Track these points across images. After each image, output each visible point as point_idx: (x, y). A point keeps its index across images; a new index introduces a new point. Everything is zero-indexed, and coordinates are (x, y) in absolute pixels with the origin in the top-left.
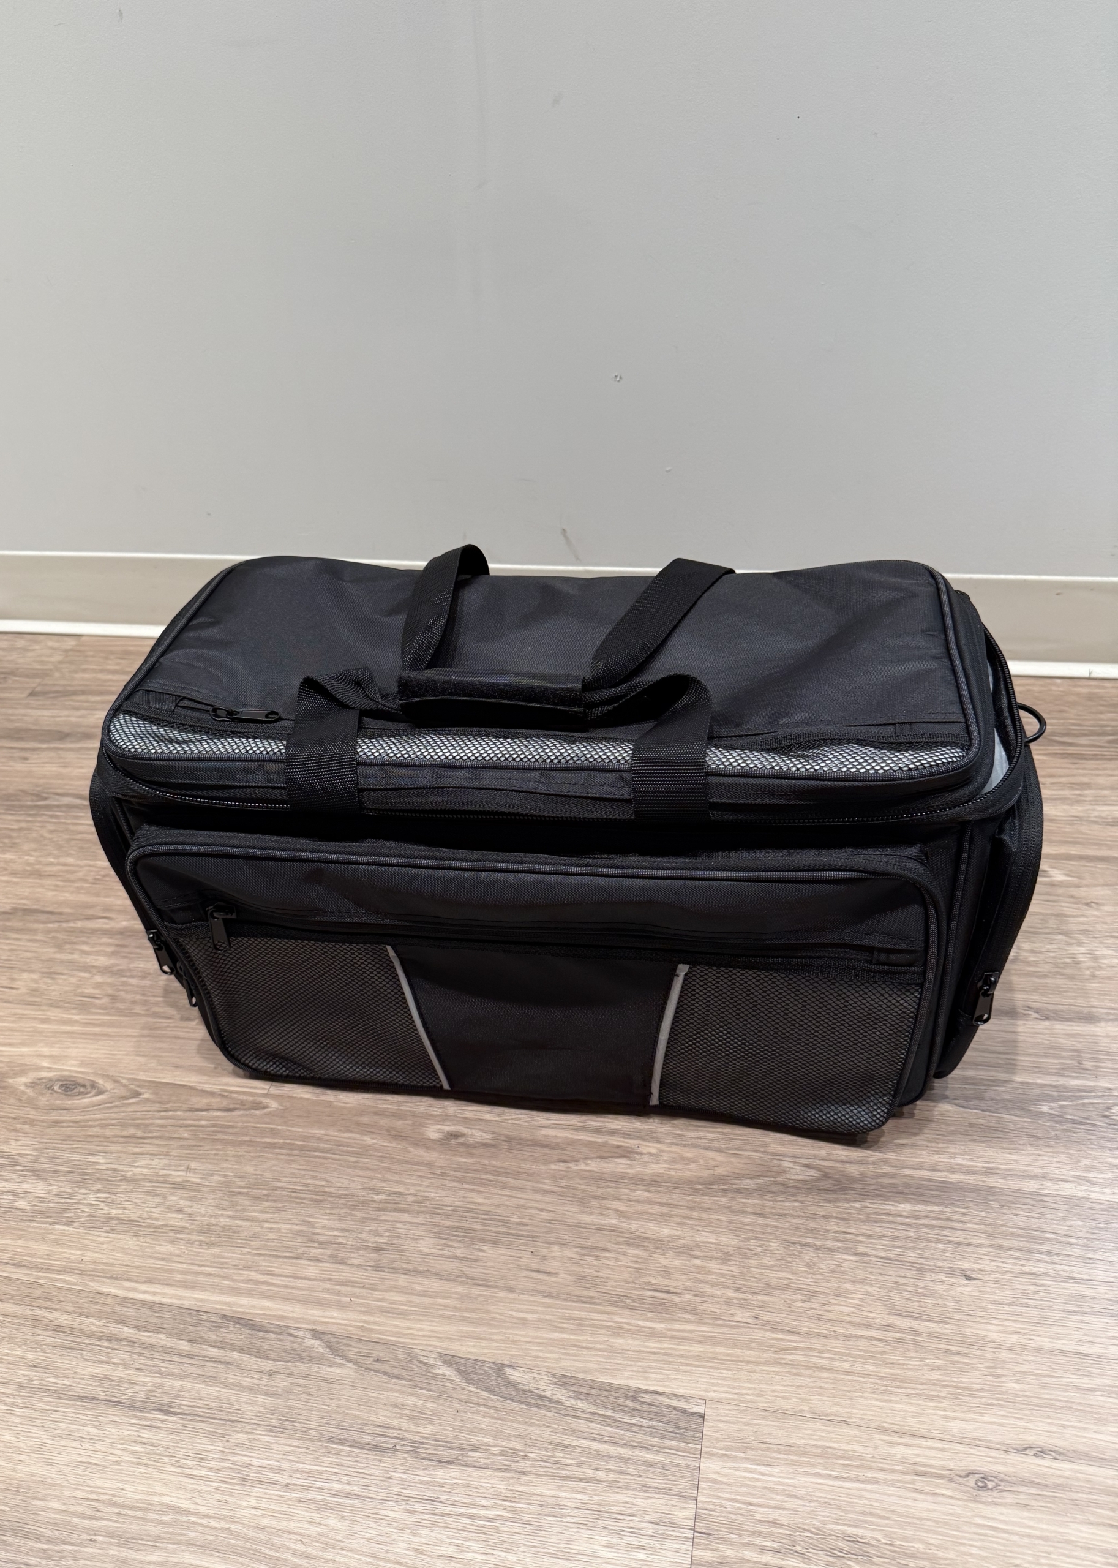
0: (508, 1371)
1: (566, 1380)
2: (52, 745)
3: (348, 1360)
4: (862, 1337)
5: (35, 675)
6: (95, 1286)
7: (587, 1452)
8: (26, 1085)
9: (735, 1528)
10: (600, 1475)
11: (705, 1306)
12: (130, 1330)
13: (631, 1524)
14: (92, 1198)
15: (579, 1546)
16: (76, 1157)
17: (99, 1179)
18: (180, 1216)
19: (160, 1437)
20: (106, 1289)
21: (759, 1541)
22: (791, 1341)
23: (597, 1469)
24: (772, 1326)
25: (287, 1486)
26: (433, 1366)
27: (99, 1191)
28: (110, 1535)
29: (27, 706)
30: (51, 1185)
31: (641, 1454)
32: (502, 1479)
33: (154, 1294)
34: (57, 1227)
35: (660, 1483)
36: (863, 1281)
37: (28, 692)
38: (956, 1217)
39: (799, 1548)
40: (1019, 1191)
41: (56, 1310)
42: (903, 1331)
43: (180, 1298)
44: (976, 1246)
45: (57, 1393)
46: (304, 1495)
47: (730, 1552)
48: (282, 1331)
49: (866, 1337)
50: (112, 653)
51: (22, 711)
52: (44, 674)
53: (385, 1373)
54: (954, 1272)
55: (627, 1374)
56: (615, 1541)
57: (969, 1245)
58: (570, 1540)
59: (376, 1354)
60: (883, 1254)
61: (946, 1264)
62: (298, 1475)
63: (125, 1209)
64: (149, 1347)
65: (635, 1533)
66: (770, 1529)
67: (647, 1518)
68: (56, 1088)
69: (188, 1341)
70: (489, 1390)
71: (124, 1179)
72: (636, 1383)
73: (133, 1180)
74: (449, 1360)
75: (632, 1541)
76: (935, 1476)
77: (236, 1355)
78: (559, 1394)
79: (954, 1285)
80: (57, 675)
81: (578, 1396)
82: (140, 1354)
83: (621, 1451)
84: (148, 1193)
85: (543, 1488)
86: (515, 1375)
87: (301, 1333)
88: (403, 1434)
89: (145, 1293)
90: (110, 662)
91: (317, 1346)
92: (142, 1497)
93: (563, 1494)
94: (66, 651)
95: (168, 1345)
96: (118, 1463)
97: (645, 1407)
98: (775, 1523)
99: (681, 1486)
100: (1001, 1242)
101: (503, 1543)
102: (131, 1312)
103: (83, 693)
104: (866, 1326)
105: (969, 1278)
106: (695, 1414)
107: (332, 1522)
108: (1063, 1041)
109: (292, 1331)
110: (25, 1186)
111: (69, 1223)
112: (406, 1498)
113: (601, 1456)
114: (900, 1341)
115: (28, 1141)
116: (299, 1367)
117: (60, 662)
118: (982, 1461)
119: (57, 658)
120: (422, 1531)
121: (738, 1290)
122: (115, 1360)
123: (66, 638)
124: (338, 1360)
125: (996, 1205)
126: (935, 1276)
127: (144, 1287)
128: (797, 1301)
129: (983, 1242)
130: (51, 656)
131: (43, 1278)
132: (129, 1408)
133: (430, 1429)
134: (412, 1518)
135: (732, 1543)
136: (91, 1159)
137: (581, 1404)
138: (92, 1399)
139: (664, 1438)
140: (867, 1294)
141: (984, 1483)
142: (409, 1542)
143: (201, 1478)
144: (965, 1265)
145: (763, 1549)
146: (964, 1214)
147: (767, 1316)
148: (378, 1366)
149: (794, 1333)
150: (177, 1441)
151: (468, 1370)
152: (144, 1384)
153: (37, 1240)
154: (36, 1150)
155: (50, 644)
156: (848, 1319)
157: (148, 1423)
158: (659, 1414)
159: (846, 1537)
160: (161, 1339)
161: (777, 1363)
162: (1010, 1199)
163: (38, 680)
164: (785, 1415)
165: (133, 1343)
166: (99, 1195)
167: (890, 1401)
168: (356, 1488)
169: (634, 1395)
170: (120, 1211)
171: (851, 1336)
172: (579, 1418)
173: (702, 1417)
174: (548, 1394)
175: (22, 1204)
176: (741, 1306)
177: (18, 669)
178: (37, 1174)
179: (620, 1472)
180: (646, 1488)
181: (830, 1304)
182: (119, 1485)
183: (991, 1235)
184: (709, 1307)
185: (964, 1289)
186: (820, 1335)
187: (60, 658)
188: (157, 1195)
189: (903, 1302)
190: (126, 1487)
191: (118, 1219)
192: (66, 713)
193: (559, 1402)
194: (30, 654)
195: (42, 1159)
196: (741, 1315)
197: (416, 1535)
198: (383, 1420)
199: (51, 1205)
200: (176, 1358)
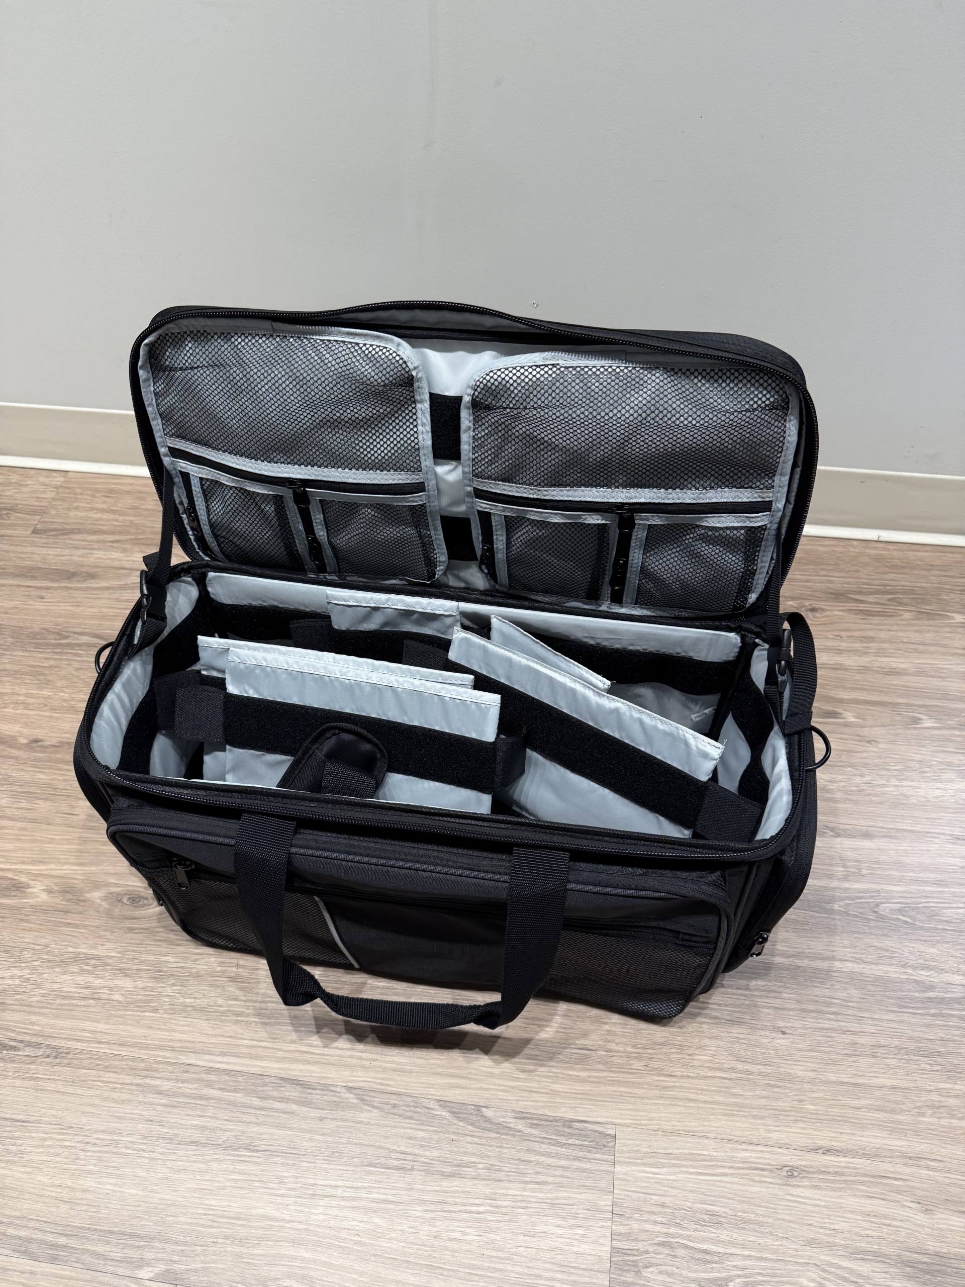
0: (484, 1109)
1: (524, 1115)
2: (63, 585)
3: (373, 1107)
4: (715, 1077)
5: (33, 513)
6: (183, 1059)
7: (540, 1164)
8: (100, 898)
9: (638, 1210)
10: (550, 1179)
11: (613, 1059)
12: (216, 1091)
13: (572, 1211)
14: (169, 991)
15: (540, 1228)
16: (151, 958)
17: (172, 975)
18: (238, 1003)
19: (251, 1168)
20: (192, 1062)
21: (653, 1217)
22: (670, 1082)
23: (548, 1175)
24: (659, 1072)
25: (343, 1198)
26: (433, 1109)
27: (173, 985)
28: (226, 1237)
29: (33, 544)
30: (135, 981)
31: (576, 1164)
32: (487, 1185)
33: (229, 1063)
34: (147, 1014)
35: (589, 1183)
36: (716, 1037)
37: (31, 529)
38: (776, 989)
39: (678, 1221)
40: (817, 969)
41: (158, 1078)
42: (741, 1072)
43: (247, 1065)
44: (789, 1010)
45: (170, 1140)
46: (355, 1203)
47: (635, 1225)
48: (325, 1087)
49: (718, 1077)
50: (97, 491)
51: (29, 549)
52: (42, 512)
53: (400, 1116)
54: (776, 1029)
55: (563, 1109)
56: (562, 1223)
57: (785, 1009)
58: (534, 1224)
59: (392, 1102)
60: (729, 1018)
61: (769, 1024)
62: (349, 1190)
63: (195, 998)
64: (231, 1103)
65: (575, 1218)
66: (660, 1209)
67: (582, 1206)
68: (125, 900)
69: (259, 1097)
70: (472, 1124)
71: (191, 974)
72: (570, 1115)
73: (198, 976)
74: (443, 1103)
75: (573, 1222)
76: (762, 1170)
77: (294, 1107)
78: (520, 1126)
79: (774, 1038)
80: (53, 512)
81: (532, 1126)
82: (225, 1109)
83: (563, 1163)
84: (211, 985)
85: (514, 1190)
86: (488, 1113)
87: (338, 1089)
88: (418, 1158)
89: (221, 1063)
90: (96, 499)
91: (352, 1098)
92: (244, 1211)
93: (528, 1194)
94: (57, 487)
95: (245, 1101)
96: (224, 1188)
97: (577, 1132)
98: (663, 1205)
99: (602, 1184)
100: (804, 1006)
101: (490, 1228)
102: (213, 1078)
103: (80, 531)
104: (718, 1069)
105: (784, 1033)
106: (610, 1135)
107: (376, 1220)
108: (849, 854)
109: (332, 1088)
110: (117, 982)
111: (155, 1010)
112: (423, 1202)
113: (550, 1166)
114: (740, 1079)
115: (111, 946)
116: (340, 1114)
117: (54, 499)
118: (789, 1158)
119: (50, 495)
120: (438, 1223)
121: (634, 1046)
122: (208, 1114)
123: (54, 474)
124: (366, 1107)
125: (802, 980)
126: (762, 1033)
127: (220, 1059)
128: (673, 1053)
129: (793, 1006)
130: (44, 492)
131: (142, 1054)
132: (225, 1148)
133: (435, 1153)
134: (429, 1215)
135: (637, 1220)
136: (163, 958)
137: (534, 1131)
138: (197, 1143)
139: (590, 1152)
140: (719, 1047)
141: (792, 1173)
142: (430, 1231)
143: (283, 1196)
144: (781, 1024)
145: (656, 1223)
146: (781, 987)
147: (654, 1064)
148: (395, 1111)
149: (671, 1076)
150: (263, 1171)
151: (457, 1110)
152: (233, 1130)
153: (133, 1026)
154: (119, 952)
155: (41, 479)
156: (707, 1065)
157: (240, 1159)
158: (586, 1136)
159: (707, 1212)
160: (239, 1097)
161: (661, 1097)
162: (812, 975)
163: (38, 517)
164: (667, 1133)
165: (219, 1100)
166: (174, 988)
167: (733, 1121)
168: (389, 1197)
169: (569, 1123)
170: (192, 1000)
171: (708, 1077)
172: (534, 1141)
173: (615, 1137)
174: (512, 1125)
175: (117, 997)
176: (637, 1058)
177: (17, 505)
178: (124, 973)
179: (563, 1177)
180: (581, 1186)
181: (694, 1054)
182: (227, 1204)
183: (799, 1002)
184: (616, 1060)
185: (782, 1041)
186: (688, 1077)
187: (53, 495)
188: (218, 987)
189: (742, 1052)
190: (231, 1204)
191: (192, 1006)
192: (67, 551)
193: (519, 1131)
194: (24, 489)
195: (125, 960)
196: (637, 1065)
197: (434, 1226)
198: (403, 1149)
199: (140, 997)
200: (253, 1111)
